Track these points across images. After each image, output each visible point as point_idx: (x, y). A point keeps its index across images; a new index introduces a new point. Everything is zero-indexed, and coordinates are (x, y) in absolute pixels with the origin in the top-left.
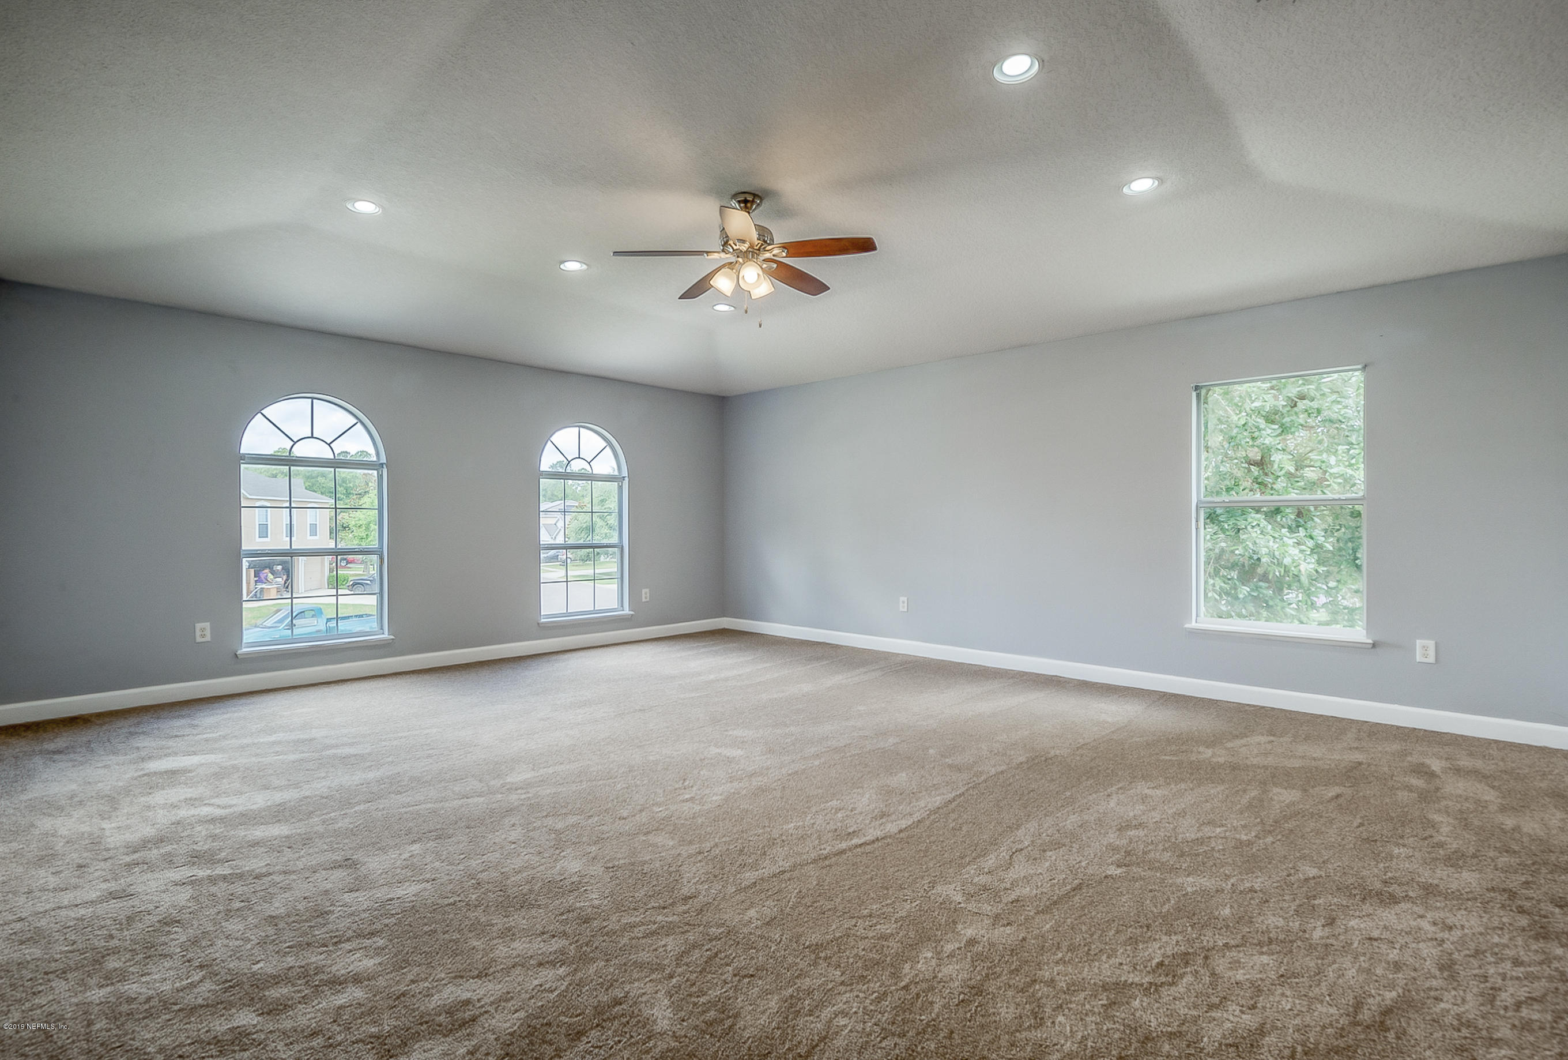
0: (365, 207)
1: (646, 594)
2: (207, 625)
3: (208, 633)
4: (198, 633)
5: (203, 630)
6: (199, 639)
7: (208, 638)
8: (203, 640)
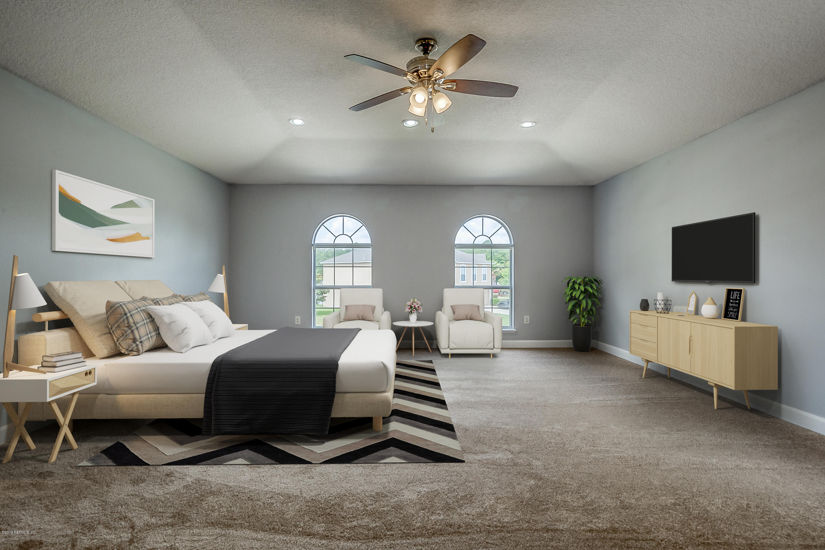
0: (298, 122)
1: (527, 319)
2: (299, 317)
3: (299, 321)
4: (296, 321)
5: (298, 319)
6: (296, 323)
7: (299, 323)
8: (298, 324)
